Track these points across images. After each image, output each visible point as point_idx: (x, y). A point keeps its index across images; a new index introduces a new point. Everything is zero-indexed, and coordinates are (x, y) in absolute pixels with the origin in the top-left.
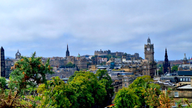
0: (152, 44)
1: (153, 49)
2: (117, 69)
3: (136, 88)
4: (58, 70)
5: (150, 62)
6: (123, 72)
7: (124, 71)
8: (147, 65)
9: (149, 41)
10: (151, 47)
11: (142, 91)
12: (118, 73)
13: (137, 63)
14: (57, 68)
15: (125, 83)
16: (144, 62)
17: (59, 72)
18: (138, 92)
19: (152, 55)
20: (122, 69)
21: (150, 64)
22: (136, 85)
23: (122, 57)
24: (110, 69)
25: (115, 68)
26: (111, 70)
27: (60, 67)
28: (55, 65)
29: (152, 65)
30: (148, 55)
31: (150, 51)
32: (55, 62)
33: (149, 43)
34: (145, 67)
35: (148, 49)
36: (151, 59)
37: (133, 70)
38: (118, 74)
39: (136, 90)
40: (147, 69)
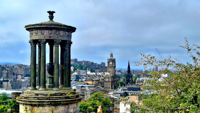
0: (114, 58)
1: (115, 63)
2: (82, 81)
3: (93, 101)
4: (22, 78)
5: (111, 75)
6: (86, 85)
7: (88, 84)
8: (109, 78)
9: (112, 55)
10: (113, 61)
11: (97, 103)
12: (82, 85)
13: (100, 76)
14: (22, 76)
15: (87, 95)
16: (107, 75)
17: (24, 81)
18: (94, 104)
19: (114, 68)
20: (86, 82)
21: (112, 77)
22: (93, 99)
23: (87, 69)
24: (75, 81)
25: (80, 80)
26: (76, 83)
27: (25, 75)
28: (20, 73)
29: (114, 78)
30: (110, 69)
31: (112, 64)
32: (19, 70)
33: (112, 58)
34: (107, 80)
35: (111, 63)
36: (113, 72)
37: (95, 82)
38: (82, 87)
39: (93, 103)
40: (109, 81)
